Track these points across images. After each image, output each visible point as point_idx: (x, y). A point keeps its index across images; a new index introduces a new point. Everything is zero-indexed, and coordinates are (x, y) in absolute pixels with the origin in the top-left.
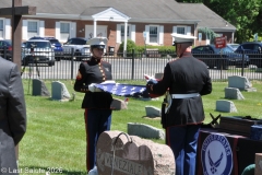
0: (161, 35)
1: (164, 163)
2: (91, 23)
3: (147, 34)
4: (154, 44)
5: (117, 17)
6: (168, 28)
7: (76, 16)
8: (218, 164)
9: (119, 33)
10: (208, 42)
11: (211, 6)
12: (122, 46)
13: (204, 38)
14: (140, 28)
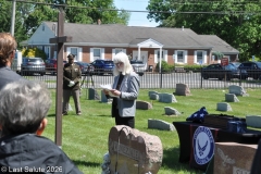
0: (186, 57)
1: (154, 149)
2: (137, 49)
3: (176, 56)
4: (181, 63)
5: (155, 45)
6: (191, 52)
7: (126, 45)
8: (204, 149)
9: (156, 56)
10: (219, 62)
11: (222, 37)
12: (158, 65)
13: (216, 59)
14: (171, 52)
